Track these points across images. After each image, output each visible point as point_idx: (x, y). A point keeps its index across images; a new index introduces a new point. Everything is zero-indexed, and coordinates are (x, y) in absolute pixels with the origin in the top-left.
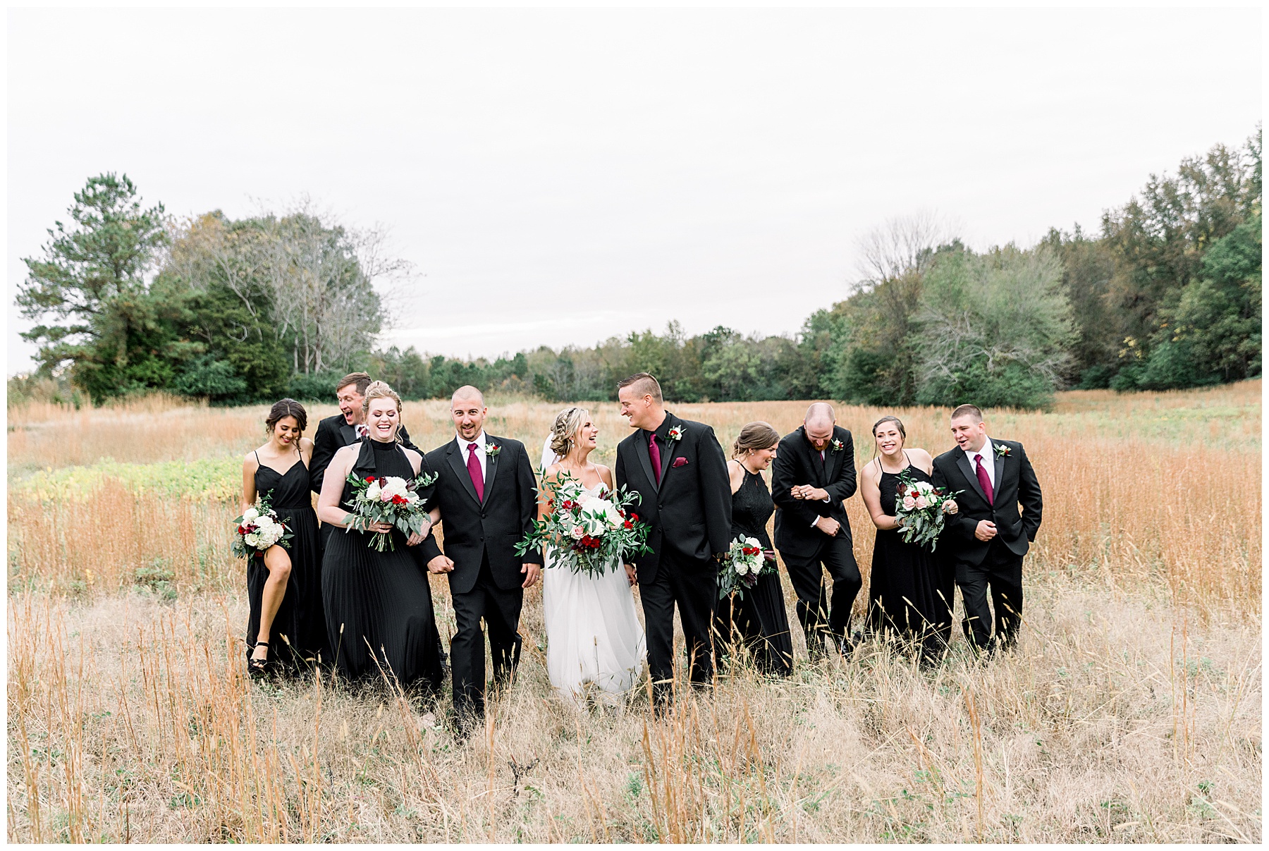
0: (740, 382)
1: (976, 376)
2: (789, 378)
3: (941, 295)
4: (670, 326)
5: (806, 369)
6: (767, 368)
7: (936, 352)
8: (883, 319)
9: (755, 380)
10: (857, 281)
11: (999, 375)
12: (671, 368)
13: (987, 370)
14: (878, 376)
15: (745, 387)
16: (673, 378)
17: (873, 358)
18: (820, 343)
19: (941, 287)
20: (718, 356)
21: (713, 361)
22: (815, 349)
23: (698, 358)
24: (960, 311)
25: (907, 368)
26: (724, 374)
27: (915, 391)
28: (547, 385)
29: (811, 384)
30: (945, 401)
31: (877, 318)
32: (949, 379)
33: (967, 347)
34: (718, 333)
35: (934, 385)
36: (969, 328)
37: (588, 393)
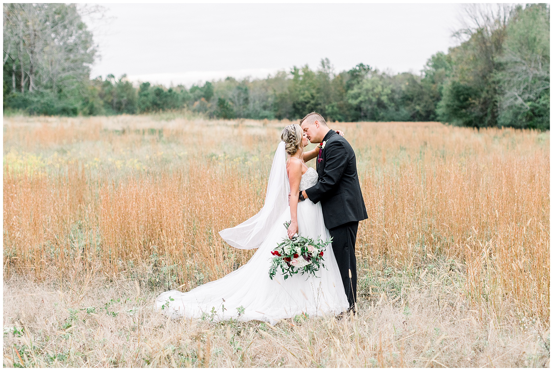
0: (376, 107)
2: (413, 105)
3: (519, 41)
4: (323, 63)
5: (426, 98)
6: (396, 96)
7: (514, 86)
8: (476, 60)
9: (387, 106)
10: (457, 29)
12: (323, 94)
14: (470, 104)
16: (325, 103)
17: (467, 89)
18: (436, 78)
19: (521, 35)
20: (359, 86)
21: (355, 90)
22: (433, 82)
23: (344, 88)
24: (534, 54)
25: (492, 98)
26: (363, 100)
27: (497, 116)
28: (228, 106)
29: (429, 109)
30: (519, 124)
31: (472, 58)
32: (523, 107)
33: (538, 82)
34: (360, 69)
35: (511, 111)
36: (540, 68)
37: (259, 113)
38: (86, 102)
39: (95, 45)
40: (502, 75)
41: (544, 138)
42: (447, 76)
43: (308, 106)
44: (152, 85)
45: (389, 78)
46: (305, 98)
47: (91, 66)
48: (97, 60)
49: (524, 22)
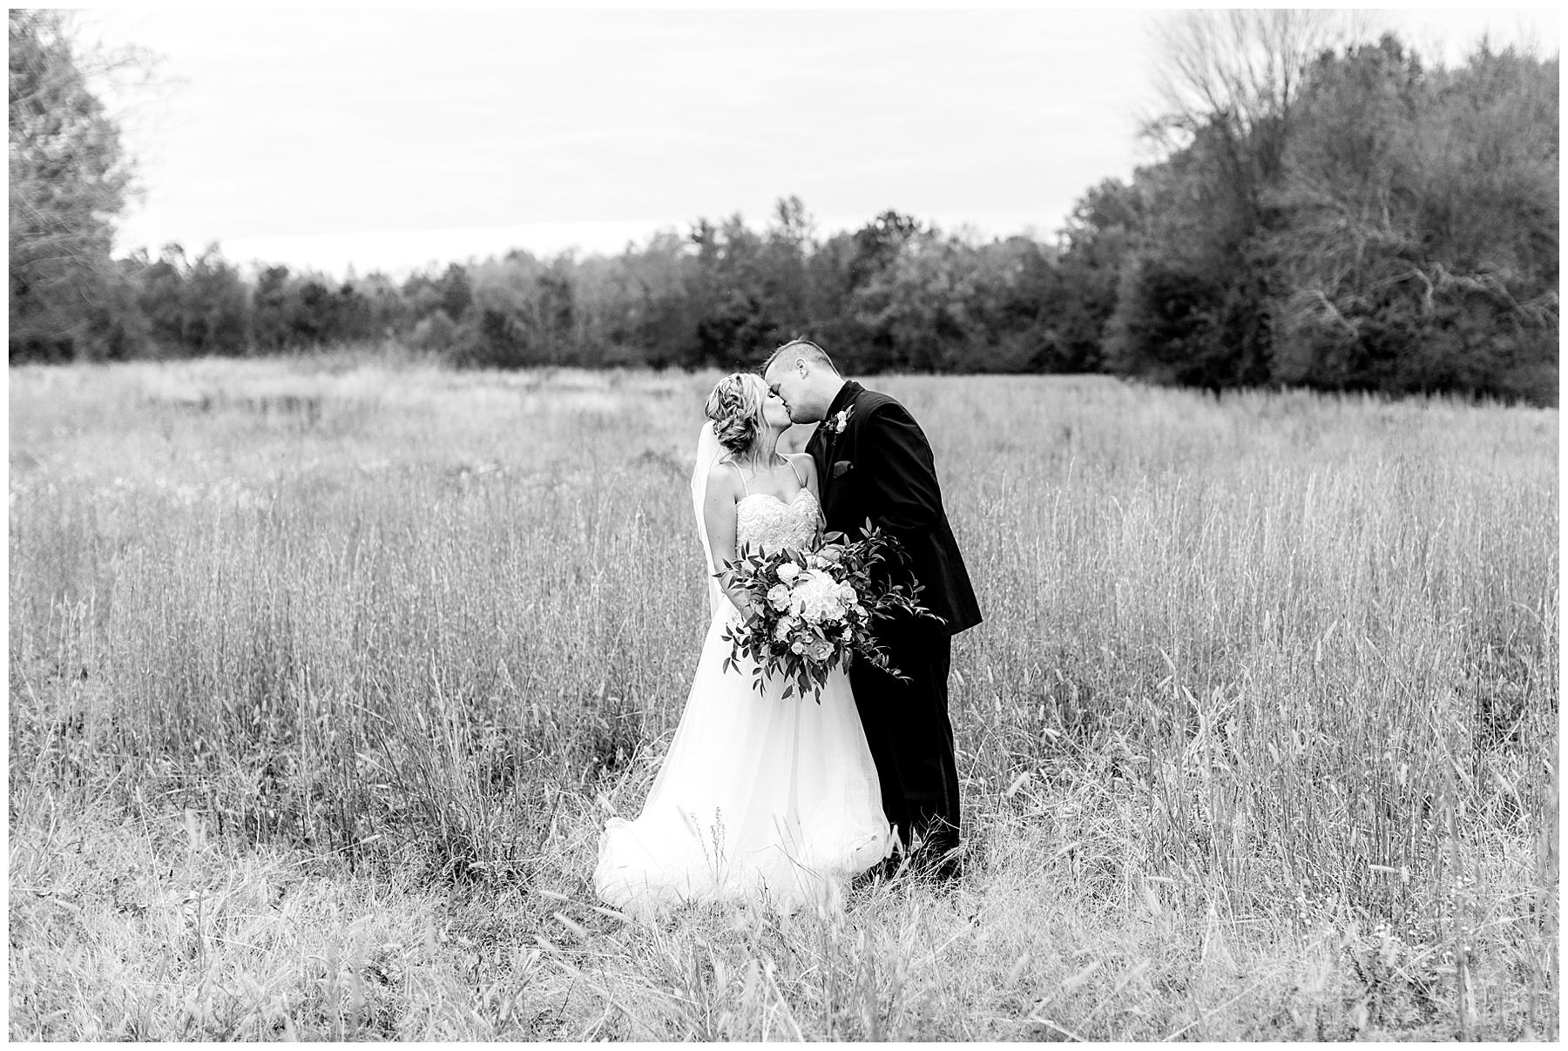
0: (932, 333)
1: (1397, 325)
2: (1037, 327)
3: (1328, 147)
4: (783, 211)
5: (1073, 307)
6: (990, 304)
7: (1313, 273)
8: (1207, 201)
9: (963, 329)
10: (1155, 114)
11: (1446, 323)
12: (783, 299)
13: (1419, 311)
14: (1195, 323)
15: (941, 344)
16: (788, 322)
17: (1186, 283)
18: (1101, 253)
19: (1332, 130)
20: (885, 276)
21: (875, 287)
22: (1093, 264)
23: (842, 280)
24: (1369, 184)
25: (1255, 306)
26: (897, 314)
27: (1271, 356)
28: (513, 334)
29: (1082, 340)
30: (1331, 377)
31: (1196, 196)
32: (1341, 332)
33: (1383, 262)
34: (886, 227)
35: (1308, 342)
36: (1386, 221)
37: (602, 352)
38: (100, 323)
39: (127, 159)
40: (1282, 243)
41: (1396, 417)
42: (1130, 245)
43: (740, 331)
44: (293, 275)
45: (970, 251)
46: (733, 310)
47: (114, 220)
48: (131, 202)
49: (1339, 95)
